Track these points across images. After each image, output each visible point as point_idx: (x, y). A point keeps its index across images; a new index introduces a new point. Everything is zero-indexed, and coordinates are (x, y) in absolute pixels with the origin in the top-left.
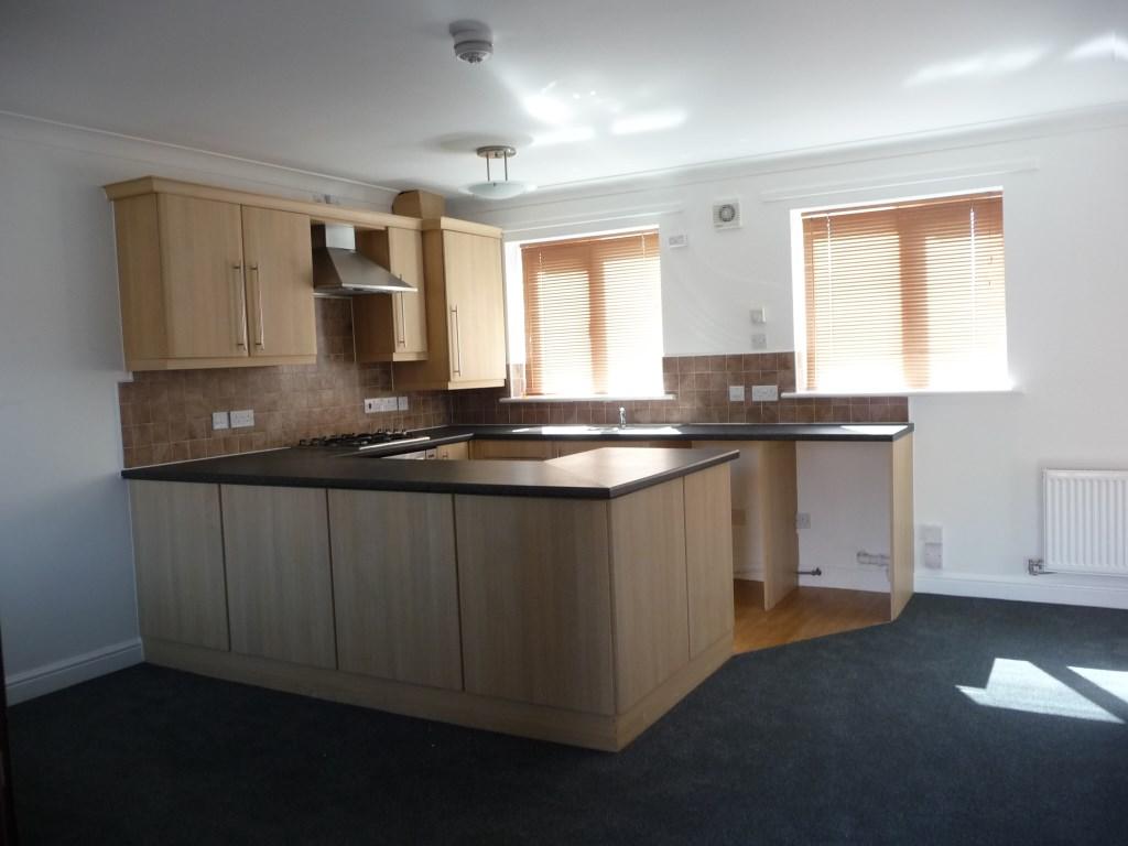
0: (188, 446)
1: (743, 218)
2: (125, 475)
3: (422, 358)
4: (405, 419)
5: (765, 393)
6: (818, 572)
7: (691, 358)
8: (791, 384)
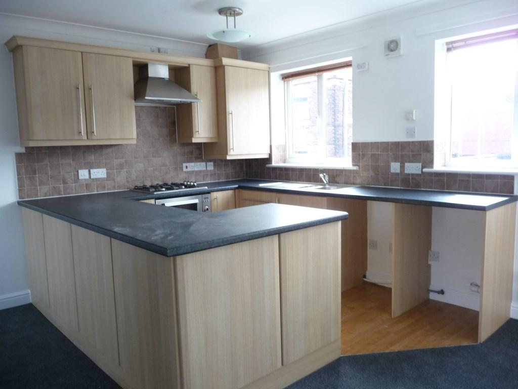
0: (62, 189)
1: (403, 49)
2: (19, 203)
3: (214, 141)
4: (211, 175)
5: (413, 168)
6: (442, 292)
7: (368, 143)
8: (430, 162)
